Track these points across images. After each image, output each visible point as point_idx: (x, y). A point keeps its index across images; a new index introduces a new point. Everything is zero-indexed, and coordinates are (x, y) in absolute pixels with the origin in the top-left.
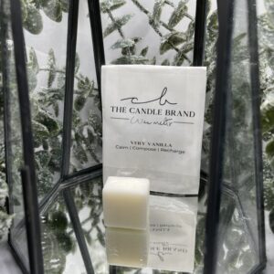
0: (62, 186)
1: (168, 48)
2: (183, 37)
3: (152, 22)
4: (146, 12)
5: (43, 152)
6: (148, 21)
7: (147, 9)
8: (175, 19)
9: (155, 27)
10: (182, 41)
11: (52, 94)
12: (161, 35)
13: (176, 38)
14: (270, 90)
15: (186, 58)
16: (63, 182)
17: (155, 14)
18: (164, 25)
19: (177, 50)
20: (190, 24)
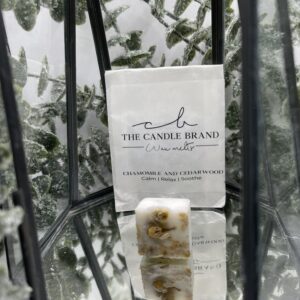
0: (71, 213)
1: (176, 41)
2: (193, 27)
3: (154, 12)
4: (146, 1)
5: (41, 177)
6: (150, 11)
9: (159, 17)
10: (190, 31)
11: (46, 109)
12: (166, 26)
13: (184, 28)
15: (199, 50)
16: (72, 208)
18: (169, 14)
19: (187, 41)
20: (200, 9)
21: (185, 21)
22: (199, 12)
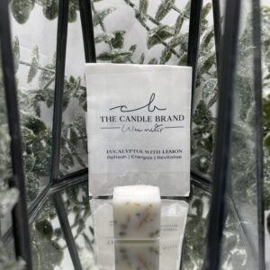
1: (155, 43)
2: (172, 32)
3: (138, 16)
4: (132, 5)
6: (134, 14)
7: (133, 3)
8: (163, 12)
9: (142, 21)
10: (169, 35)
11: (34, 95)
12: (148, 29)
13: (164, 32)
14: (265, 85)
15: (175, 53)
17: (141, 8)
18: (150, 19)
19: (165, 44)
20: (179, 17)
21: (165, 27)
22: (178, 20)
